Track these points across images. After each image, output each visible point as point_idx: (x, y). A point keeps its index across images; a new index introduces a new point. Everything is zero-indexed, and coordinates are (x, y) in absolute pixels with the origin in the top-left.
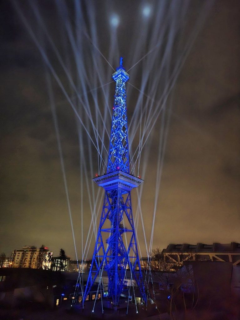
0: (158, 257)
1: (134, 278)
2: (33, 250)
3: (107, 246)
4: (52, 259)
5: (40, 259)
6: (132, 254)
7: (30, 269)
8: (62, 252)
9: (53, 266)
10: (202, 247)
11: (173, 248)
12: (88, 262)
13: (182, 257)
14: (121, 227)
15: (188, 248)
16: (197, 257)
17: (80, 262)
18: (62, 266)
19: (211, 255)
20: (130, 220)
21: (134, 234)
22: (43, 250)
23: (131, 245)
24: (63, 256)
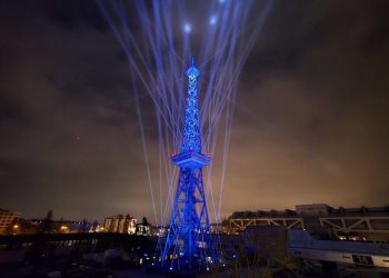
0: (225, 223)
1: (205, 240)
2: (120, 217)
3: (182, 214)
4: (137, 226)
5: (126, 226)
6: (203, 220)
7: (118, 233)
8: (145, 220)
9: (137, 230)
10: (262, 214)
11: (238, 215)
12: (167, 228)
13: (245, 223)
14: (194, 198)
15: (250, 215)
16: (258, 222)
17: (159, 227)
18: (144, 232)
19: (269, 220)
20: (202, 192)
21: (205, 205)
22: (129, 218)
23: (202, 213)
24: (145, 223)
